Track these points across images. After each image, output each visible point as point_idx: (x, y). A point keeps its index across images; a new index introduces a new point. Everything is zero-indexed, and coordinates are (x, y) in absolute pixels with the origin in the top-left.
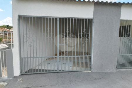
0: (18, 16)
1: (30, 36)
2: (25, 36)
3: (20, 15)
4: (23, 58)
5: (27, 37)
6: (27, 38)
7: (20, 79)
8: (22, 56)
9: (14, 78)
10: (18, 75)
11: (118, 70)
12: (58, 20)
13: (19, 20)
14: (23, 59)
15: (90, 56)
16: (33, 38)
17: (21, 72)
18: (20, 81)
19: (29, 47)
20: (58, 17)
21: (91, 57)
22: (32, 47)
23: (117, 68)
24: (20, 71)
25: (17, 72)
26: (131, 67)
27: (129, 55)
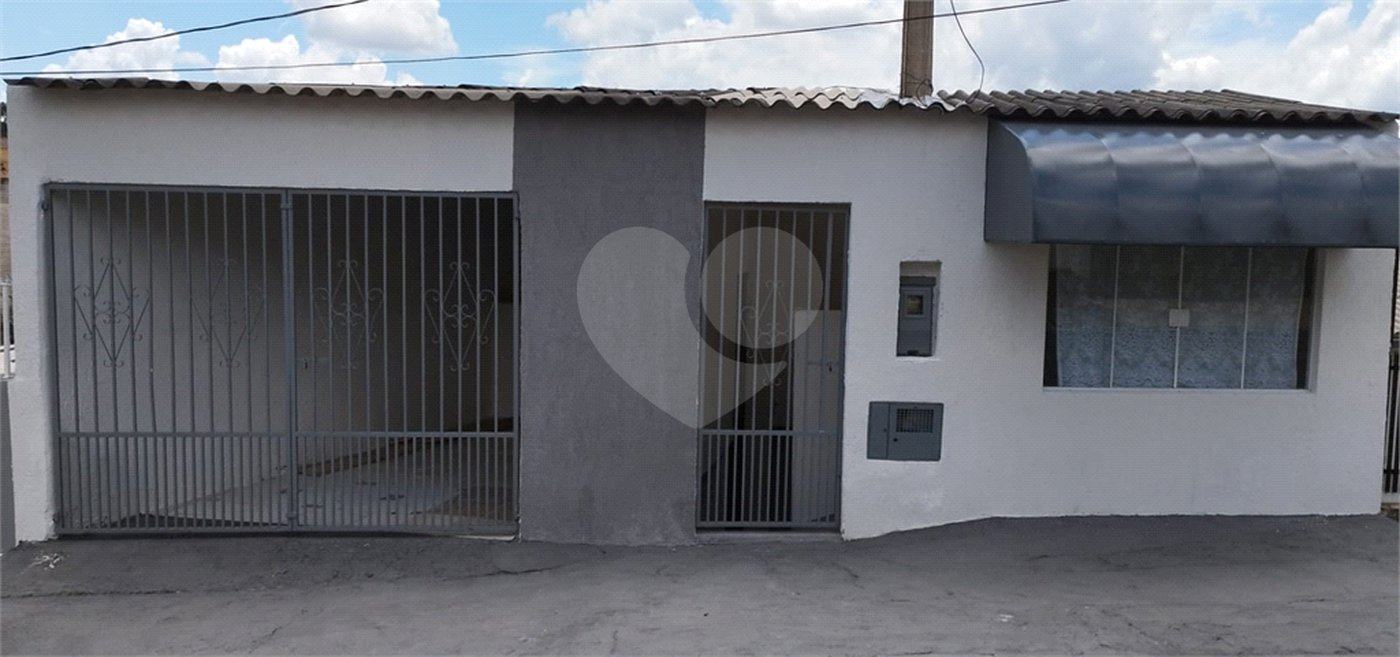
0: (45, 186)
1: (112, 302)
2: (84, 303)
3: (54, 179)
4: (73, 435)
5: (94, 307)
6: (94, 317)
7: (48, 558)
8: (68, 426)
9: (15, 549)
10: (42, 539)
11: (705, 536)
12: (287, 205)
13: (46, 207)
14: (73, 440)
15: (505, 435)
16: (131, 317)
17: (59, 519)
18: (48, 562)
19: (105, 373)
20: (287, 189)
21: (510, 441)
22: (124, 373)
23: (708, 524)
24: (52, 512)
25: (34, 520)
26: (785, 524)
27: (771, 433)
